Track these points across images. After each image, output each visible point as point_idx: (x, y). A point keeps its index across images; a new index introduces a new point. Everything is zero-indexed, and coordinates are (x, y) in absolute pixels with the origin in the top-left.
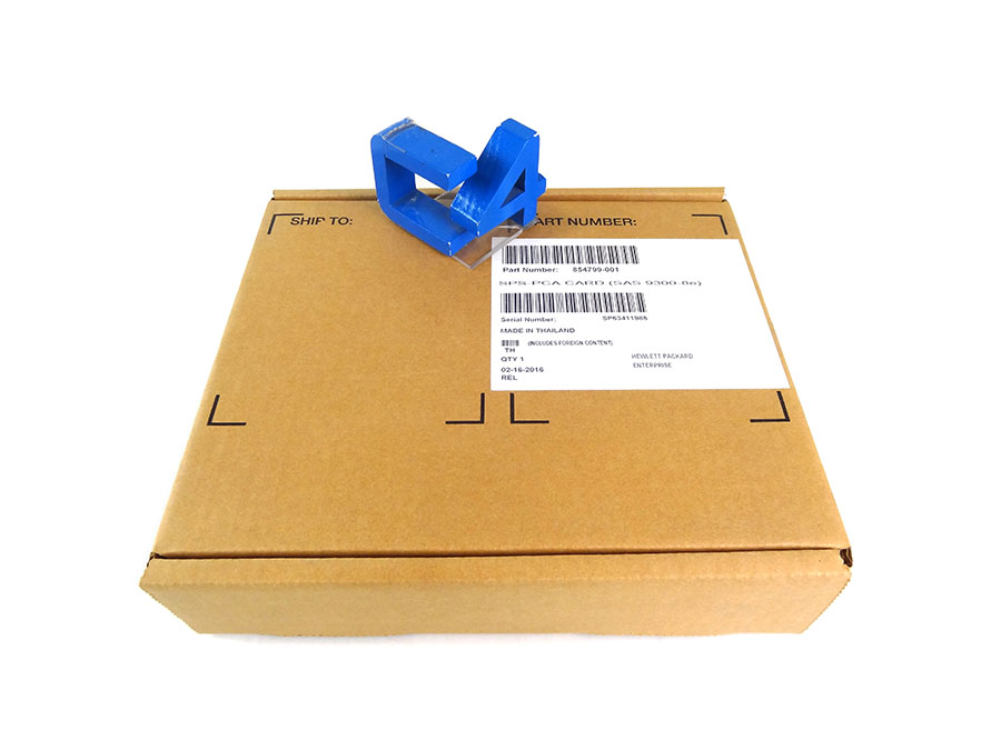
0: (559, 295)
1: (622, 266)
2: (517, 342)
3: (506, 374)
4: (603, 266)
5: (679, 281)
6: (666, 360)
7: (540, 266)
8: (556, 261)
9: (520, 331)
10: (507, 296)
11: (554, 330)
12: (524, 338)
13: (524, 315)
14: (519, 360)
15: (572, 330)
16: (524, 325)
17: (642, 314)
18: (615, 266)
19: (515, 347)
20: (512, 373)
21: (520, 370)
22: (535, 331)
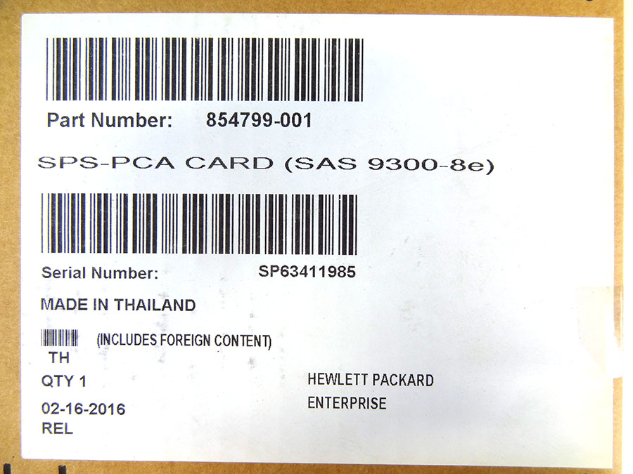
0: (170, 199)
1: (319, 108)
2: (75, 335)
3: (52, 419)
4: (276, 108)
5: (445, 160)
6: (379, 391)
7: (130, 107)
8: (170, 94)
9: (81, 305)
10: (56, 200)
11: (152, 306)
12: (88, 324)
13: (90, 259)
14: (76, 382)
15: (185, 305)
16: (90, 289)
17: (347, 260)
18: (303, 107)
19: (70, 348)
20: (62, 417)
21: (79, 409)
22: (113, 305)
